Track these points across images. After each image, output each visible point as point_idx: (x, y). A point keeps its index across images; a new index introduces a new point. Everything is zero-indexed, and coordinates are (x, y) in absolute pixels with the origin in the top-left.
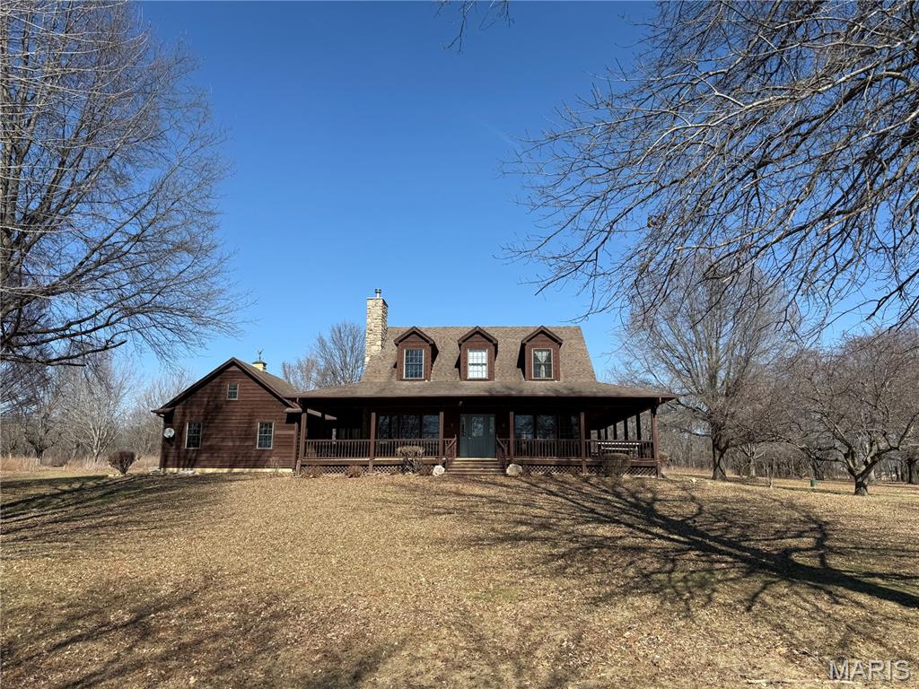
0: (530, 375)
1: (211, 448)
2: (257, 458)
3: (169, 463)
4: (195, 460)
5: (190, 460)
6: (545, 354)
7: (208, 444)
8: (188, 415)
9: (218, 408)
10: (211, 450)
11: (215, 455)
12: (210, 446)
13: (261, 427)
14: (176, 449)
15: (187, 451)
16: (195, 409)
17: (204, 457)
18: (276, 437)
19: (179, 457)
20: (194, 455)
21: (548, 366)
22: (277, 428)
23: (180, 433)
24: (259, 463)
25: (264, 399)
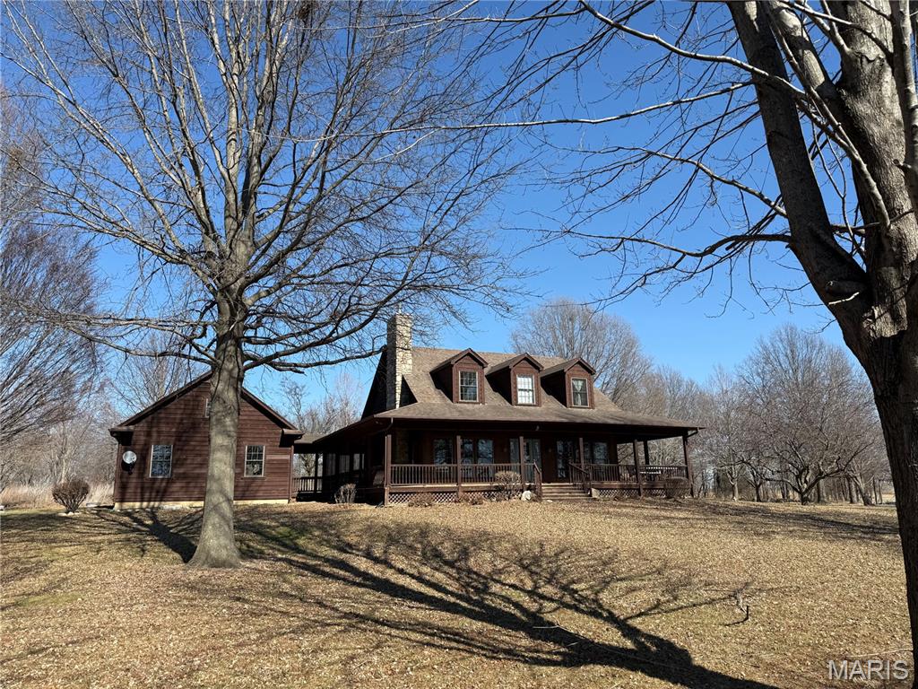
0: (571, 403)
1: (184, 476)
2: (246, 489)
3: (128, 496)
4: (165, 491)
5: (158, 492)
6: (580, 383)
7: (181, 471)
8: (155, 435)
9: (194, 427)
10: (185, 478)
11: (192, 485)
12: (184, 473)
13: (249, 450)
14: (138, 478)
15: (154, 480)
16: (164, 428)
17: (177, 486)
18: (269, 462)
19: (142, 488)
20: (164, 484)
21: (584, 395)
22: (270, 452)
23: (143, 457)
24: (247, 493)
25: (252, 418)
